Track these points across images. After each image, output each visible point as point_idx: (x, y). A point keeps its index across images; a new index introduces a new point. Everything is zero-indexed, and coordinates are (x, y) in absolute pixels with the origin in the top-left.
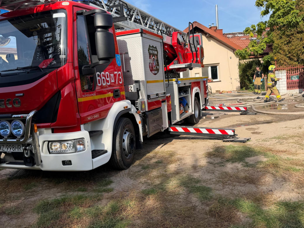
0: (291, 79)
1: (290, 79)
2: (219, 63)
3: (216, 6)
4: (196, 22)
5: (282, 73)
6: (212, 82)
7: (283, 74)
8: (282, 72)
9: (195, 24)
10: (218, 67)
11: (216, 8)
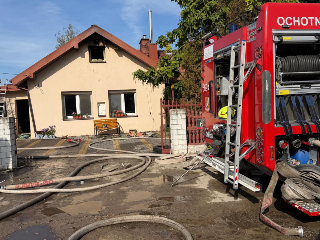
0: (197, 124)
1: (195, 125)
2: (136, 90)
3: (149, 11)
4: (96, 26)
5: (177, 114)
6: (126, 116)
7: (179, 117)
8: (177, 111)
9: (94, 28)
10: (135, 94)
11: (149, 14)
